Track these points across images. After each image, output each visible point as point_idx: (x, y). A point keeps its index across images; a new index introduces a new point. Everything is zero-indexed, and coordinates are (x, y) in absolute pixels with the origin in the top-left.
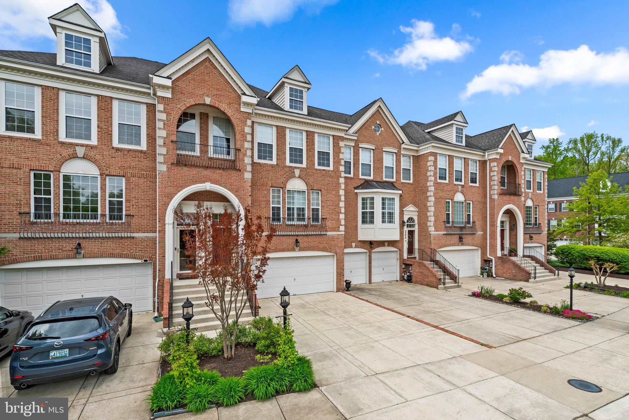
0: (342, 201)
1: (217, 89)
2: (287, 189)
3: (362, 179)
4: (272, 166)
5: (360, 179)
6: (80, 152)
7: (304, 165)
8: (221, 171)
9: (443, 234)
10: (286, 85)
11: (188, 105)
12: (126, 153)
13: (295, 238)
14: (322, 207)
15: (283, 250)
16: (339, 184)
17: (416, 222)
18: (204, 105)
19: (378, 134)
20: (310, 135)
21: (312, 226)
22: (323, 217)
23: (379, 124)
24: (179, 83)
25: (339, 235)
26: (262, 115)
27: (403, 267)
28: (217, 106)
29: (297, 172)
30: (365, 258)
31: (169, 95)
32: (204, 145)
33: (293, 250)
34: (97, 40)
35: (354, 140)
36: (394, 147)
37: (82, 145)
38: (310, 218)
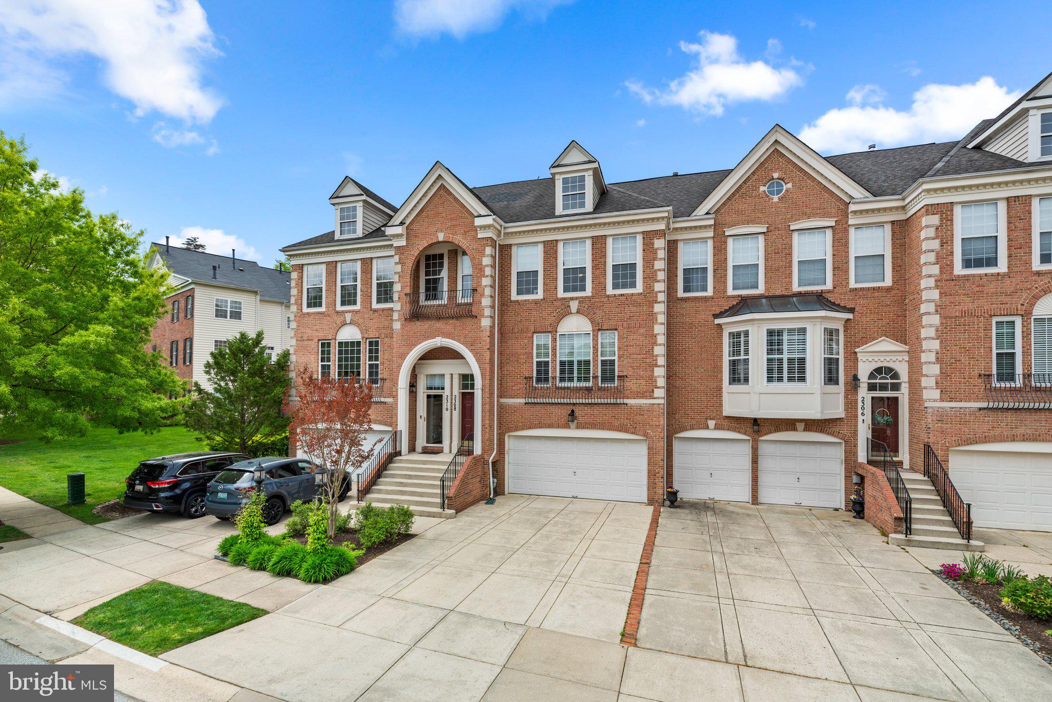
0: (660, 345)
1: (452, 219)
2: (558, 334)
3: (733, 297)
4: (536, 302)
5: (729, 297)
6: (348, 317)
7: (588, 292)
8: (454, 321)
9: (980, 409)
10: (557, 177)
11: (421, 249)
12: (381, 312)
13: (572, 407)
14: (619, 357)
15: (550, 426)
16: (652, 316)
17: (904, 378)
18: (439, 242)
19: (776, 199)
20: (599, 244)
21: (600, 389)
22: (621, 374)
23: (778, 179)
24: (413, 227)
25: (653, 404)
26: (520, 232)
27: (854, 481)
28: (450, 240)
29: (574, 306)
30: (746, 450)
31: (404, 243)
33: (567, 426)
34: (361, 204)
35: (710, 226)
36: (826, 215)
37: (350, 311)
38: (597, 377)
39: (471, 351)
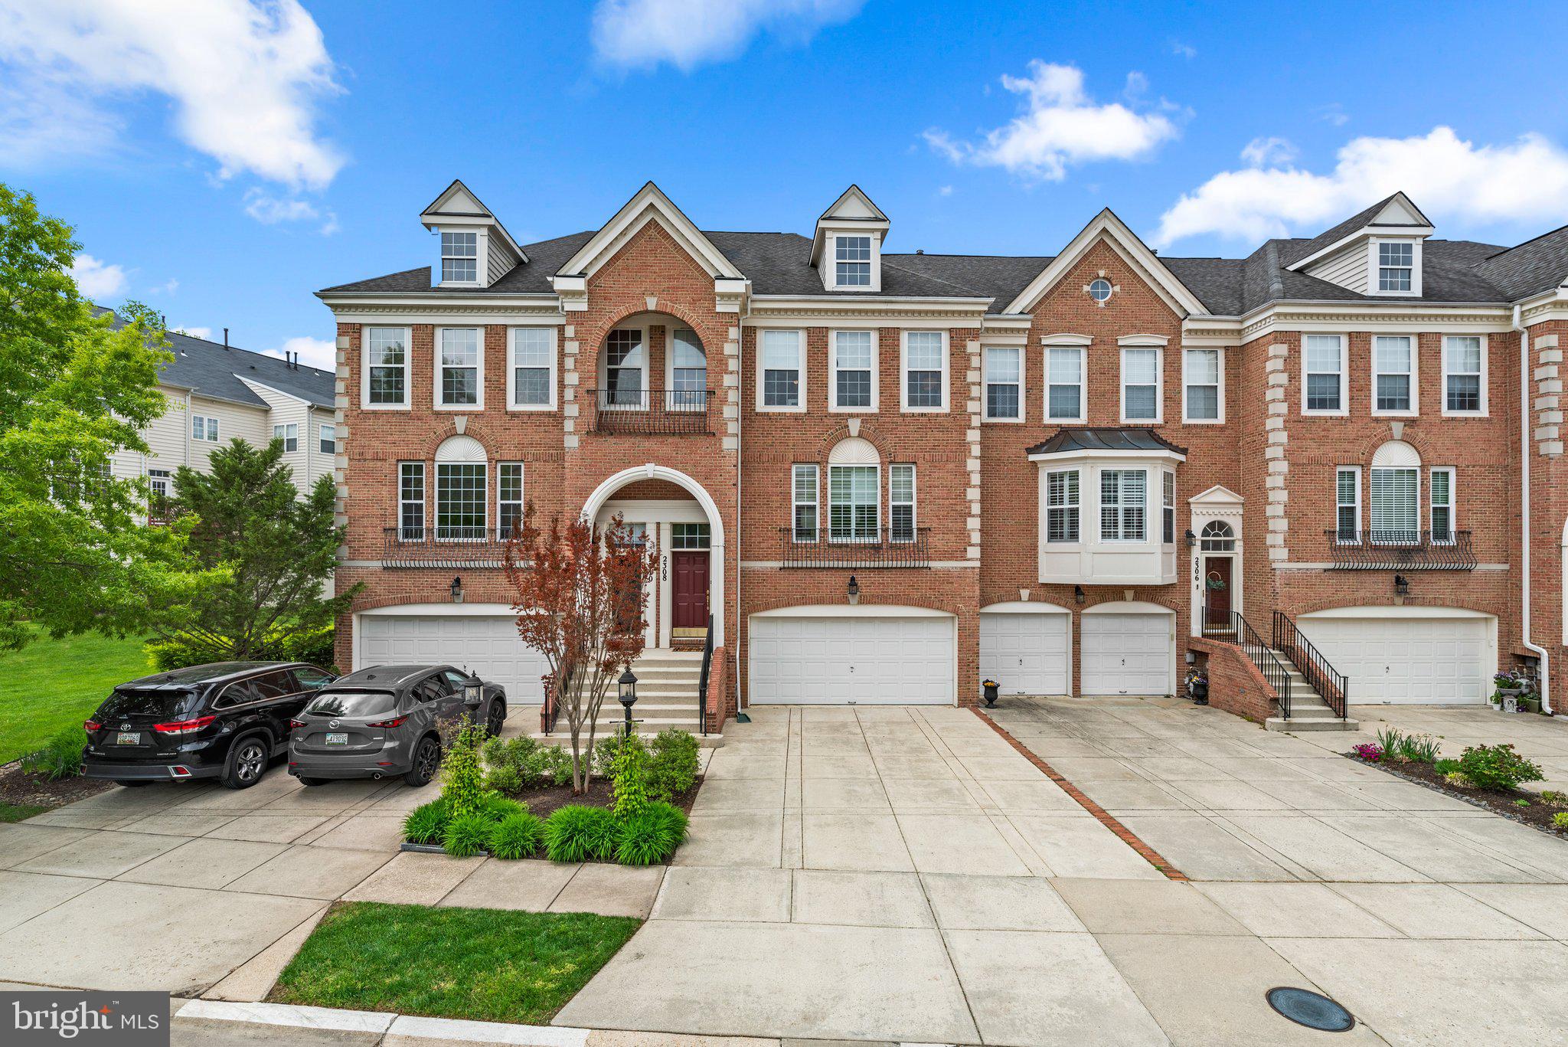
0: (974, 486)
1: (670, 278)
2: (830, 466)
3: (1051, 426)
4: (796, 417)
5: (1046, 426)
6: (461, 424)
7: (874, 407)
8: (677, 439)
9: (1325, 570)
10: (828, 234)
11: (616, 320)
12: (525, 419)
13: (851, 574)
14: (919, 502)
15: (820, 601)
16: (964, 447)
17: (1238, 534)
18: (647, 312)
19: (1101, 303)
20: (889, 340)
21: (892, 547)
22: (922, 526)
23: (1104, 278)
24: (601, 281)
25: (966, 568)
26: (773, 310)
27: (1188, 660)
28: (668, 310)
29: (854, 426)
30: (1065, 627)
31: (583, 306)
32: (658, 390)
33: (845, 601)
34: (485, 231)
35: (1024, 330)
36: (1157, 331)
37: (463, 414)
38: (887, 529)
39: (706, 486)
